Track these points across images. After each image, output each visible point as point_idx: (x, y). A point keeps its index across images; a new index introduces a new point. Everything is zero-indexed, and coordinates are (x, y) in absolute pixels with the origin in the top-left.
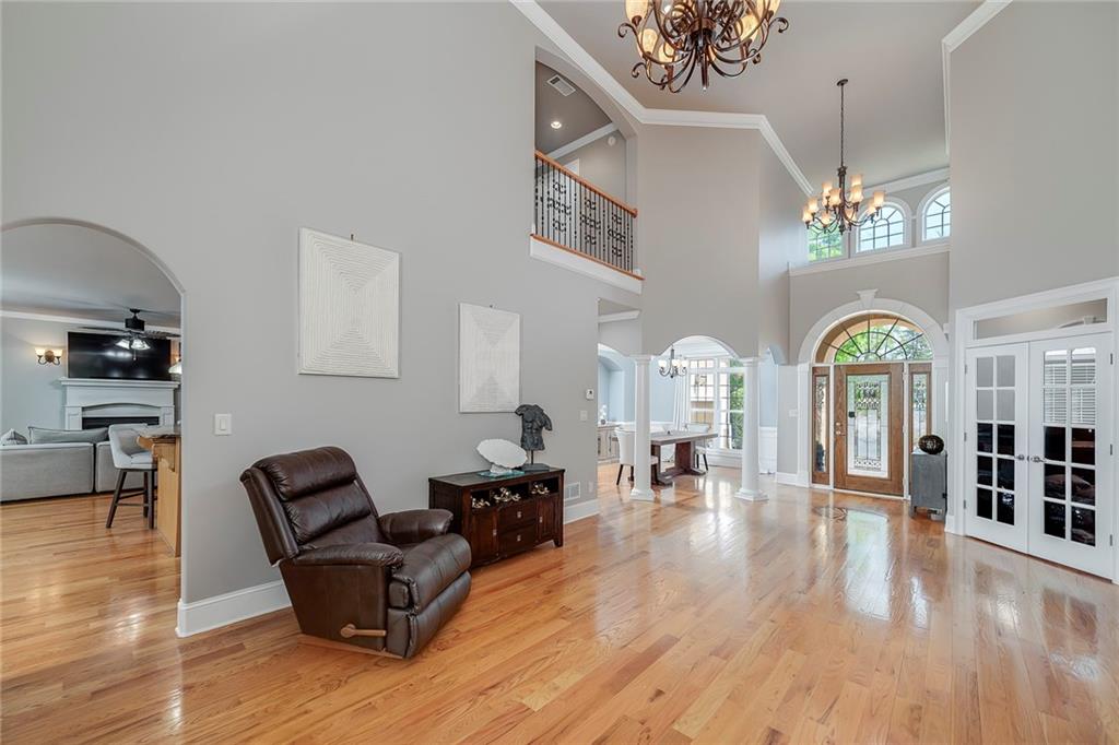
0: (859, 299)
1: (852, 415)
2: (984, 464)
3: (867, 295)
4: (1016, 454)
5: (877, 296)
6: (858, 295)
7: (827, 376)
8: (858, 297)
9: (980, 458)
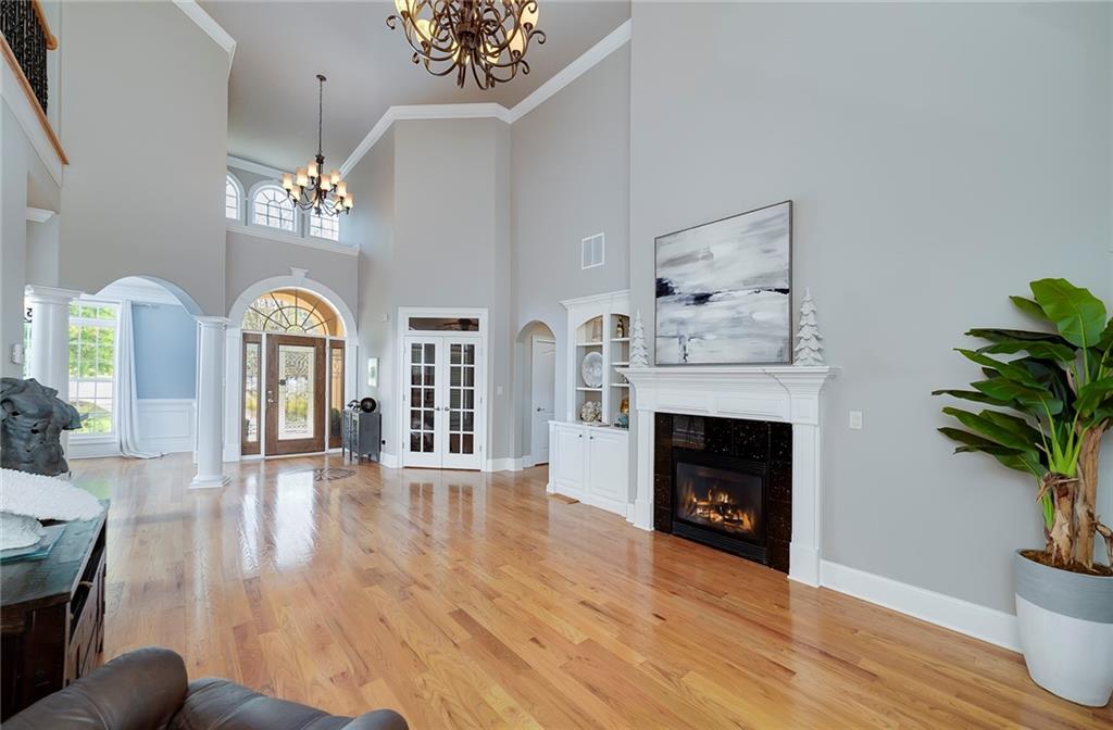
0: (291, 274)
1: (283, 383)
2: (415, 415)
3: (299, 273)
4: (436, 407)
5: (307, 275)
6: (290, 271)
7: (259, 343)
8: (290, 273)
9: (412, 411)
